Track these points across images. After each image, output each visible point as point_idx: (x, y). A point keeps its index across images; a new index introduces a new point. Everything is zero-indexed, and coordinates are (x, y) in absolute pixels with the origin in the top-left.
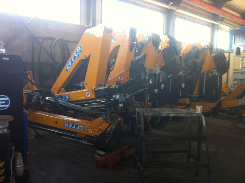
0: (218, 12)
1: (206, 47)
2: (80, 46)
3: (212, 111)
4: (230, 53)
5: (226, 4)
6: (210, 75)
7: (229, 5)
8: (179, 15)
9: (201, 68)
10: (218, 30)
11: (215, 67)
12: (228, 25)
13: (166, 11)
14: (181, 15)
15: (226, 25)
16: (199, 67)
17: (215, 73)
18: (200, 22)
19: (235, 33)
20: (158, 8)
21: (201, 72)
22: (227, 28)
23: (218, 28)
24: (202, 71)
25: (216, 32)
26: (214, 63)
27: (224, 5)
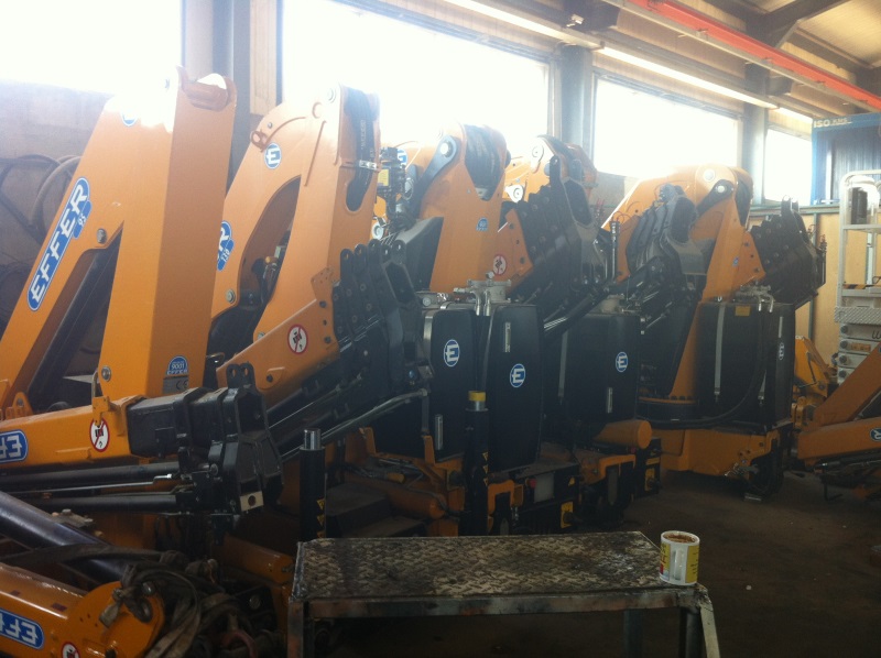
0: (765, 60)
1: (721, 189)
3: (755, 470)
4: (819, 215)
5: (793, 30)
6: (742, 311)
8: (612, 70)
9: (701, 283)
10: (770, 132)
11: (762, 273)
12: (806, 111)
13: (558, 53)
14: (618, 72)
15: (799, 113)
16: (691, 278)
17: (766, 302)
18: (697, 97)
19: (833, 142)
20: (524, 42)
21: (700, 299)
22: (805, 123)
23: (769, 123)
24: (707, 293)
25: (759, 138)
26: (757, 256)
27: (788, 35)
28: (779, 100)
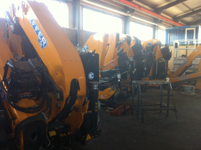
0: (158, 17)
1: (157, 43)
2: (87, 45)
5: (163, 11)
6: (160, 62)
7: (166, 11)
9: (155, 57)
10: (158, 30)
11: (163, 56)
12: (165, 26)
13: (124, 17)
14: (133, 20)
15: (163, 26)
17: (164, 60)
19: (169, 32)
20: (118, 15)
22: (164, 28)
23: (158, 28)
24: (155, 59)
25: (156, 31)
26: (162, 53)
27: (162, 12)
28: (160, 24)
